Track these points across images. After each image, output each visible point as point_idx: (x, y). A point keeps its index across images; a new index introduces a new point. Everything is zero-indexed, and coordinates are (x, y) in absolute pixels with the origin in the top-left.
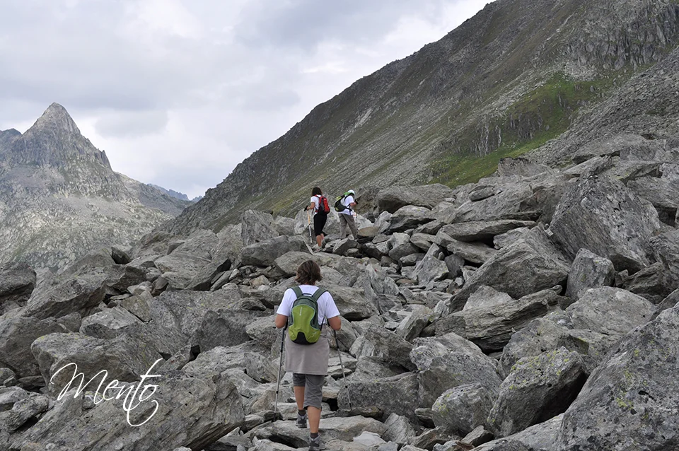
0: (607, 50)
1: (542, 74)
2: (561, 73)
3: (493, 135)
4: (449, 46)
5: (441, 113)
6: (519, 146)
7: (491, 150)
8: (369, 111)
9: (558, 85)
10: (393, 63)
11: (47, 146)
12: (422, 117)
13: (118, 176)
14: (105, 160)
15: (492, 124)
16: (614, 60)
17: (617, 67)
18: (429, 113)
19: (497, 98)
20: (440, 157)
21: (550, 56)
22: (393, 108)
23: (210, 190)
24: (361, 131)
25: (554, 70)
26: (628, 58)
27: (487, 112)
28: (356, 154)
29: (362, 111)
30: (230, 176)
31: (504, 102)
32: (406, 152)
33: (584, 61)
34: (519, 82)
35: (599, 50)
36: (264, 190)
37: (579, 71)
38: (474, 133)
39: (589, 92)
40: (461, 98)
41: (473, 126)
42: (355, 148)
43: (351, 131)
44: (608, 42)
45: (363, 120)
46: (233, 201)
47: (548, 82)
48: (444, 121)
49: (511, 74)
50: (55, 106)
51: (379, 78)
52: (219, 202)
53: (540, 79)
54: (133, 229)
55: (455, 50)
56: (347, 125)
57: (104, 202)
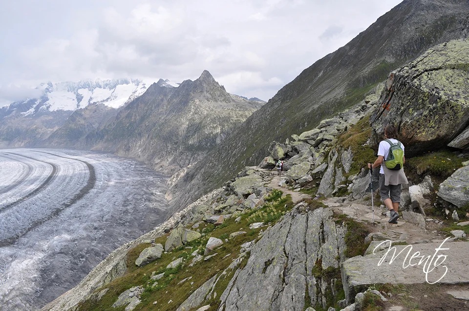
0: (399, 53)
1: (379, 61)
2: (385, 60)
3: (364, 81)
4: (348, 48)
5: (347, 73)
6: (372, 85)
7: (363, 86)
8: (322, 71)
9: (383, 65)
10: (329, 54)
11: (205, 85)
12: (340, 74)
13: (229, 94)
14: (224, 89)
15: (364, 78)
16: (401, 56)
17: (402, 58)
18: (342, 73)
19: (365, 69)
20: (348, 89)
21: (381, 54)
22: (330, 70)
23: (270, 99)
24: (320, 78)
25: (382, 59)
26: (405, 55)
27: (362, 74)
28: (320, 87)
29: (320, 72)
30: (276, 95)
31: (367, 70)
32: (337, 86)
33: (392, 56)
34: (371, 63)
35: (396, 52)
36: (290, 99)
37: (390, 60)
38: (358, 81)
39: (393, 67)
40: (353, 68)
41: (358, 79)
42: (319, 85)
43: (317, 78)
44: (399, 50)
45: (320, 74)
46: (279, 103)
47: (381, 63)
48: (348, 76)
49: (369, 60)
50: (205, 71)
51: (325, 60)
52: (274, 104)
53: (378, 62)
54: (236, 112)
55: (350, 50)
56: (315, 77)
57: (225, 103)
